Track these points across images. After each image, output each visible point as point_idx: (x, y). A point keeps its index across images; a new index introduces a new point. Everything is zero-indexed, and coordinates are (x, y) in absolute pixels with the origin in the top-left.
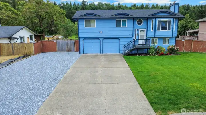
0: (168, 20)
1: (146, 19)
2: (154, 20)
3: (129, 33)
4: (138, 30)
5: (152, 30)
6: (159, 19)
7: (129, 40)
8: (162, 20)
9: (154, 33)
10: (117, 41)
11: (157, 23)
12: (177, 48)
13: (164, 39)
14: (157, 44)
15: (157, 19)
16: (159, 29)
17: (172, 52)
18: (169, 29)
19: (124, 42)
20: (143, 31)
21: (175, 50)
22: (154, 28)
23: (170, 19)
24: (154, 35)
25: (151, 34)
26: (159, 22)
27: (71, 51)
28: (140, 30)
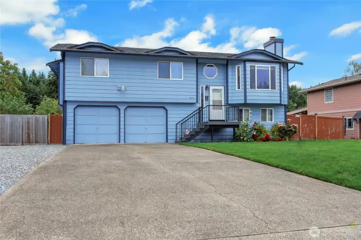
0: (269, 66)
1: (223, 65)
2: (241, 66)
3: (188, 95)
4: (207, 88)
5: (239, 88)
6: (253, 64)
7: (189, 111)
8: (257, 66)
9: (243, 94)
10: (161, 112)
11: (248, 72)
12: (295, 127)
13: (263, 108)
14: (251, 119)
15: (248, 65)
16: (252, 87)
17: (284, 133)
18: (273, 87)
19: (176, 115)
20: (219, 91)
21: (291, 130)
22: (242, 83)
23: (273, 65)
24: (243, 98)
25: (237, 97)
26: (252, 72)
28: (211, 88)
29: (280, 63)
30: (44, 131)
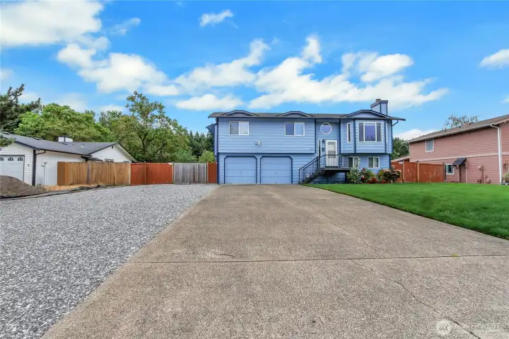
0: (375, 123)
1: (336, 123)
2: (351, 124)
3: (308, 147)
4: (324, 141)
5: (349, 141)
6: (361, 121)
7: (310, 159)
8: (365, 123)
9: (353, 146)
10: (288, 160)
11: (357, 129)
12: (398, 172)
13: (371, 156)
14: (360, 165)
15: (357, 122)
16: (361, 139)
17: (389, 177)
18: (379, 140)
19: (299, 163)
20: (333, 143)
21: (395, 175)
22: (352, 137)
23: (379, 122)
24: (353, 149)
25: (348, 148)
26: (361, 128)
27: (199, 182)
28: (327, 141)
29: (385, 120)
30: (204, 174)
